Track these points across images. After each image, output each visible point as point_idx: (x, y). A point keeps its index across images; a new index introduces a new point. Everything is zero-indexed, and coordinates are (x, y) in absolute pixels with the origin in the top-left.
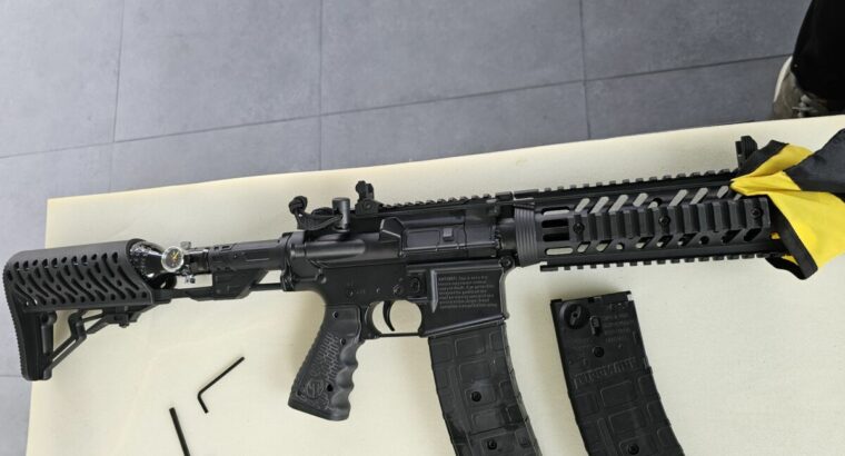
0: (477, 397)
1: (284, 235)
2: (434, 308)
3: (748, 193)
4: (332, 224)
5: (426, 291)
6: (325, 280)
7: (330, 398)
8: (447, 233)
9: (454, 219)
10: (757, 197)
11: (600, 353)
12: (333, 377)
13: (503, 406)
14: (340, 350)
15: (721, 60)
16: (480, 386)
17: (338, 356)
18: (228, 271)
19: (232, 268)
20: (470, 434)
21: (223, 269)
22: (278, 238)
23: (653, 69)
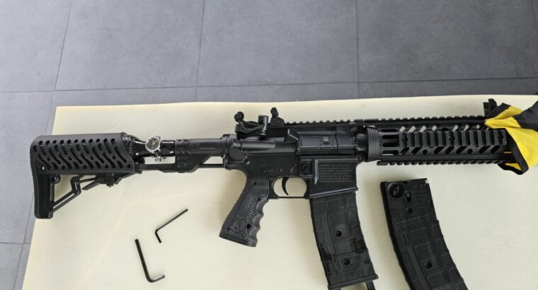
0: (339, 234)
1: (224, 136)
2: (316, 182)
3: (493, 127)
4: (257, 130)
5: (312, 172)
6: (248, 163)
7: (248, 232)
8: (326, 139)
9: (329, 132)
10: (500, 129)
11: (410, 211)
12: (251, 220)
13: (354, 239)
14: (257, 204)
15: (434, 78)
16: (341, 227)
17: (255, 207)
18: (187, 154)
19: (189, 153)
20: (334, 255)
21: (183, 152)
22: (220, 137)
23: (397, 80)
